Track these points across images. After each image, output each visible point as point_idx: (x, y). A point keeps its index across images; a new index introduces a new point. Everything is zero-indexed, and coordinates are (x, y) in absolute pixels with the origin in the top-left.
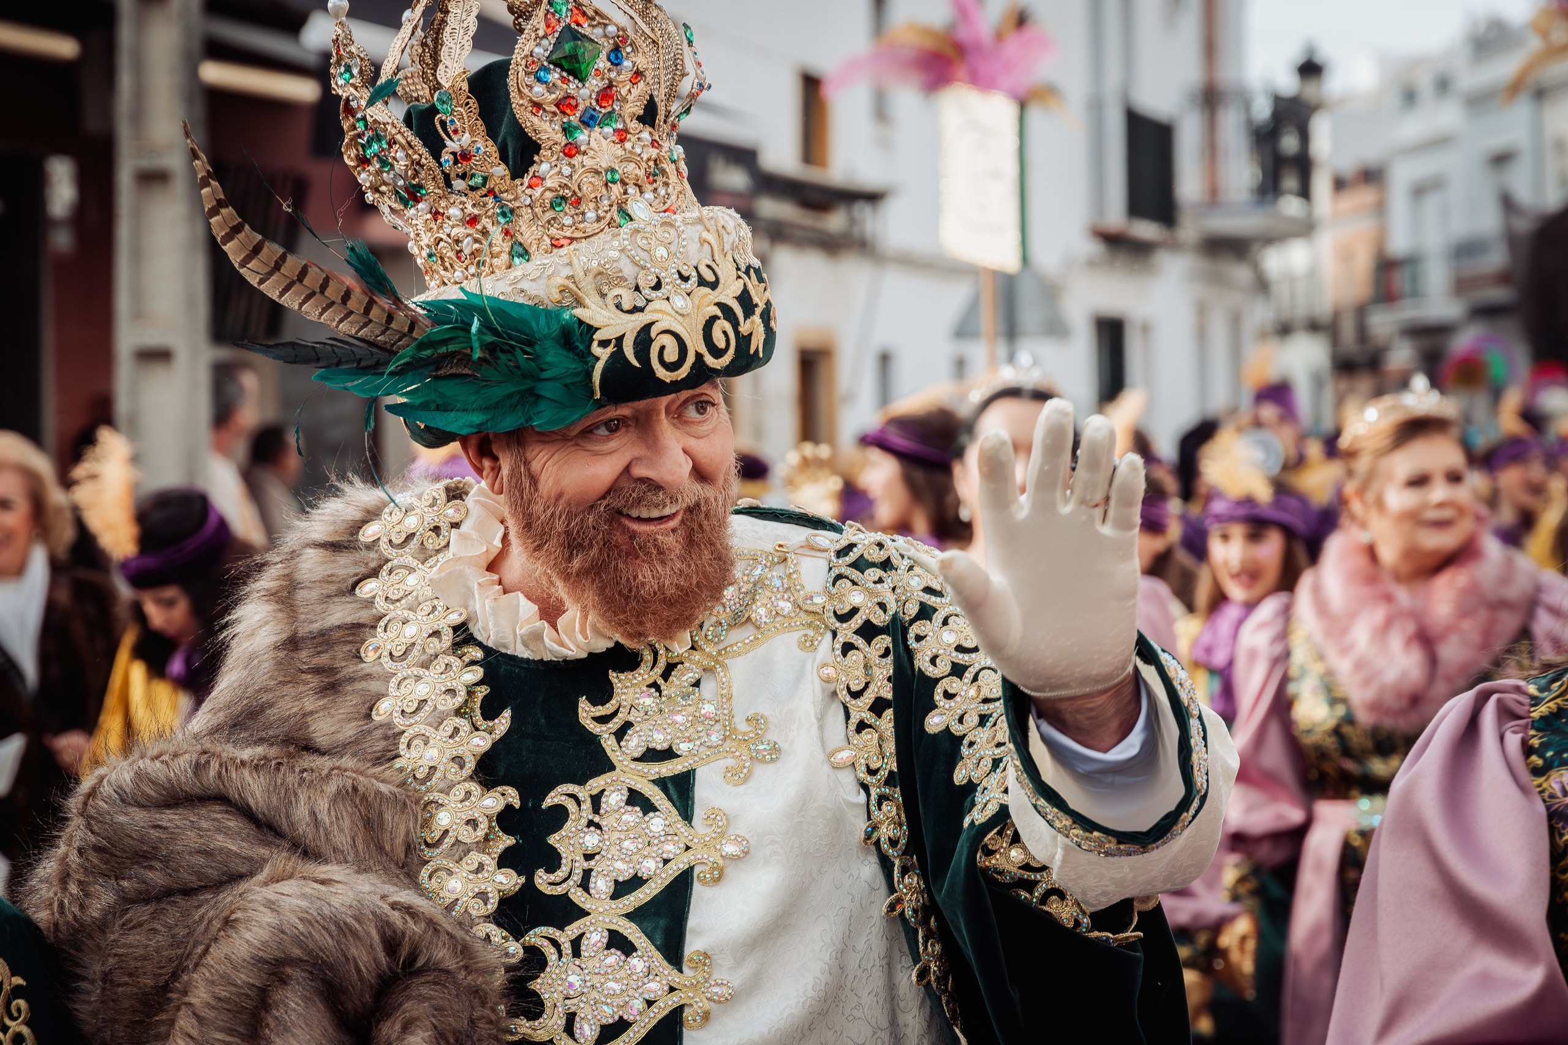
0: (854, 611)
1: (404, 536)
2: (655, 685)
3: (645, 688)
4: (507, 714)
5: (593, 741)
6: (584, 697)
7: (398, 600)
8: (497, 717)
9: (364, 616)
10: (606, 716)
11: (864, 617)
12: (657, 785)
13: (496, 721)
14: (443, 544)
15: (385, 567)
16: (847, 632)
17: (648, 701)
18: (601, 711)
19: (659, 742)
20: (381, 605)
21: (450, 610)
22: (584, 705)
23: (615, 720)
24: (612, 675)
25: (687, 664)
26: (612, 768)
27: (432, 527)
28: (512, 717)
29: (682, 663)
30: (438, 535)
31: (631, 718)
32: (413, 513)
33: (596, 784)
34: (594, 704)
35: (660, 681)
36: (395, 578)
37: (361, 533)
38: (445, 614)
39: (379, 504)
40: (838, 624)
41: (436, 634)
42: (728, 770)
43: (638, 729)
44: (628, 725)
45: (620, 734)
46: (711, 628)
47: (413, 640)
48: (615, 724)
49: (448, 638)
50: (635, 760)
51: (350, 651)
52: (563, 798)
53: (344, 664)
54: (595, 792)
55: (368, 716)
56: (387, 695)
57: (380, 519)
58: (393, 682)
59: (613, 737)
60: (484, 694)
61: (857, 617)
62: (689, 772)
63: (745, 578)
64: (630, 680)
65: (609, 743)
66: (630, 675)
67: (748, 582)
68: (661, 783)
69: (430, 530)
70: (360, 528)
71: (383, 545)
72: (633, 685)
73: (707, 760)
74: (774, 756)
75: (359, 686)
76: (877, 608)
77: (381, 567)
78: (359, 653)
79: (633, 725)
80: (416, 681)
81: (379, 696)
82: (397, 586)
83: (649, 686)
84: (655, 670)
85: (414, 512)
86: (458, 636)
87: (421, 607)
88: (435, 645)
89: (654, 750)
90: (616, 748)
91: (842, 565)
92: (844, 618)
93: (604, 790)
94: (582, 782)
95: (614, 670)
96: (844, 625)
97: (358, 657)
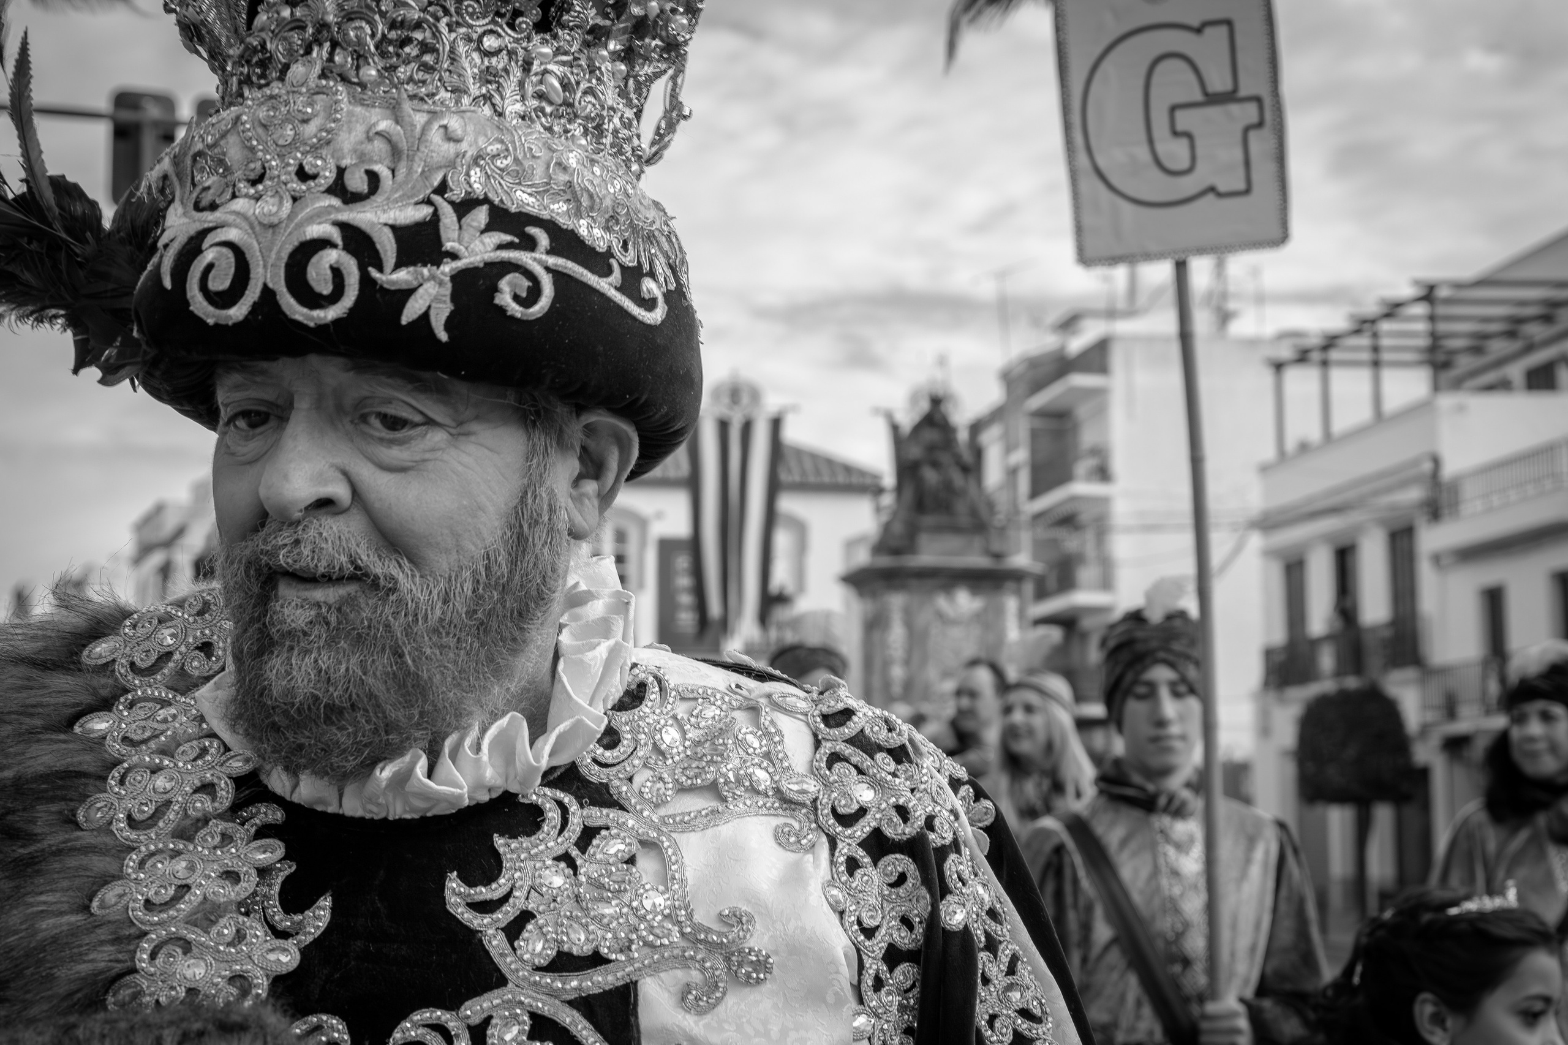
0: (862, 811)
1: (154, 657)
2: (566, 858)
3: (549, 862)
4: (326, 902)
5: (471, 938)
6: (455, 873)
7: (145, 741)
8: (308, 907)
9: (87, 762)
10: (491, 901)
11: (874, 824)
12: (578, 1010)
13: (309, 913)
14: (216, 667)
15: (122, 700)
16: (851, 839)
17: (557, 879)
18: (483, 893)
19: (579, 942)
20: (115, 747)
21: (232, 753)
22: (453, 884)
23: (507, 908)
24: (499, 841)
25: (614, 831)
26: (501, 981)
27: (199, 643)
28: (334, 909)
29: (607, 828)
30: (209, 656)
31: (531, 906)
32: (169, 624)
33: (474, 1009)
34: (471, 884)
35: (575, 852)
36: (139, 712)
37: (85, 653)
38: (223, 758)
39: (117, 614)
40: (839, 829)
41: (207, 788)
42: (687, 989)
43: (541, 922)
44: (526, 916)
45: (514, 930)
46: (649, 784)
47: (166, 797)
48: (506, 914)
49: (226, 794)
50: (538, 969)
51: (60, 813)
52: (420, 1031)
53: (46, 830)
54: (476, 1020)
55: (86, 908)
56: (119, 877)
57: (117, 634)
58: (132, 861)
59: (501, 936)
60: (287, 873)
61: (862, 822)
62: (626, 987)
63: (693, 720)
64: (528, 850)
65: (495, 943)
66: (525, 842)
67: (697, 726)
68: (585, 1005)
69: (197, 648)
70: (85, 646)
71: (121, 668)
72: (532, 857)
73: (655, 968)
74: (762, 976)
75: (72, 862)
76: (893, 812)
77: (115, 698)
78: (74, 815)
79: (534, 916)
80: (172, 858)
81: (106, 880)
82: (143, 723)
83: (558, 859)
84: (566, 833)
85: (174, 623)
86: (241, 792)
87: (182, 748)
88: (202, 804)
89: (569, 955)
90: (508, 950)
91: (836, 739)
92: (847, 820)
93: (490, 1017)
94: (453, 1004)
95: (502, 835)
96: (849, 832)
97: (71, 822)
